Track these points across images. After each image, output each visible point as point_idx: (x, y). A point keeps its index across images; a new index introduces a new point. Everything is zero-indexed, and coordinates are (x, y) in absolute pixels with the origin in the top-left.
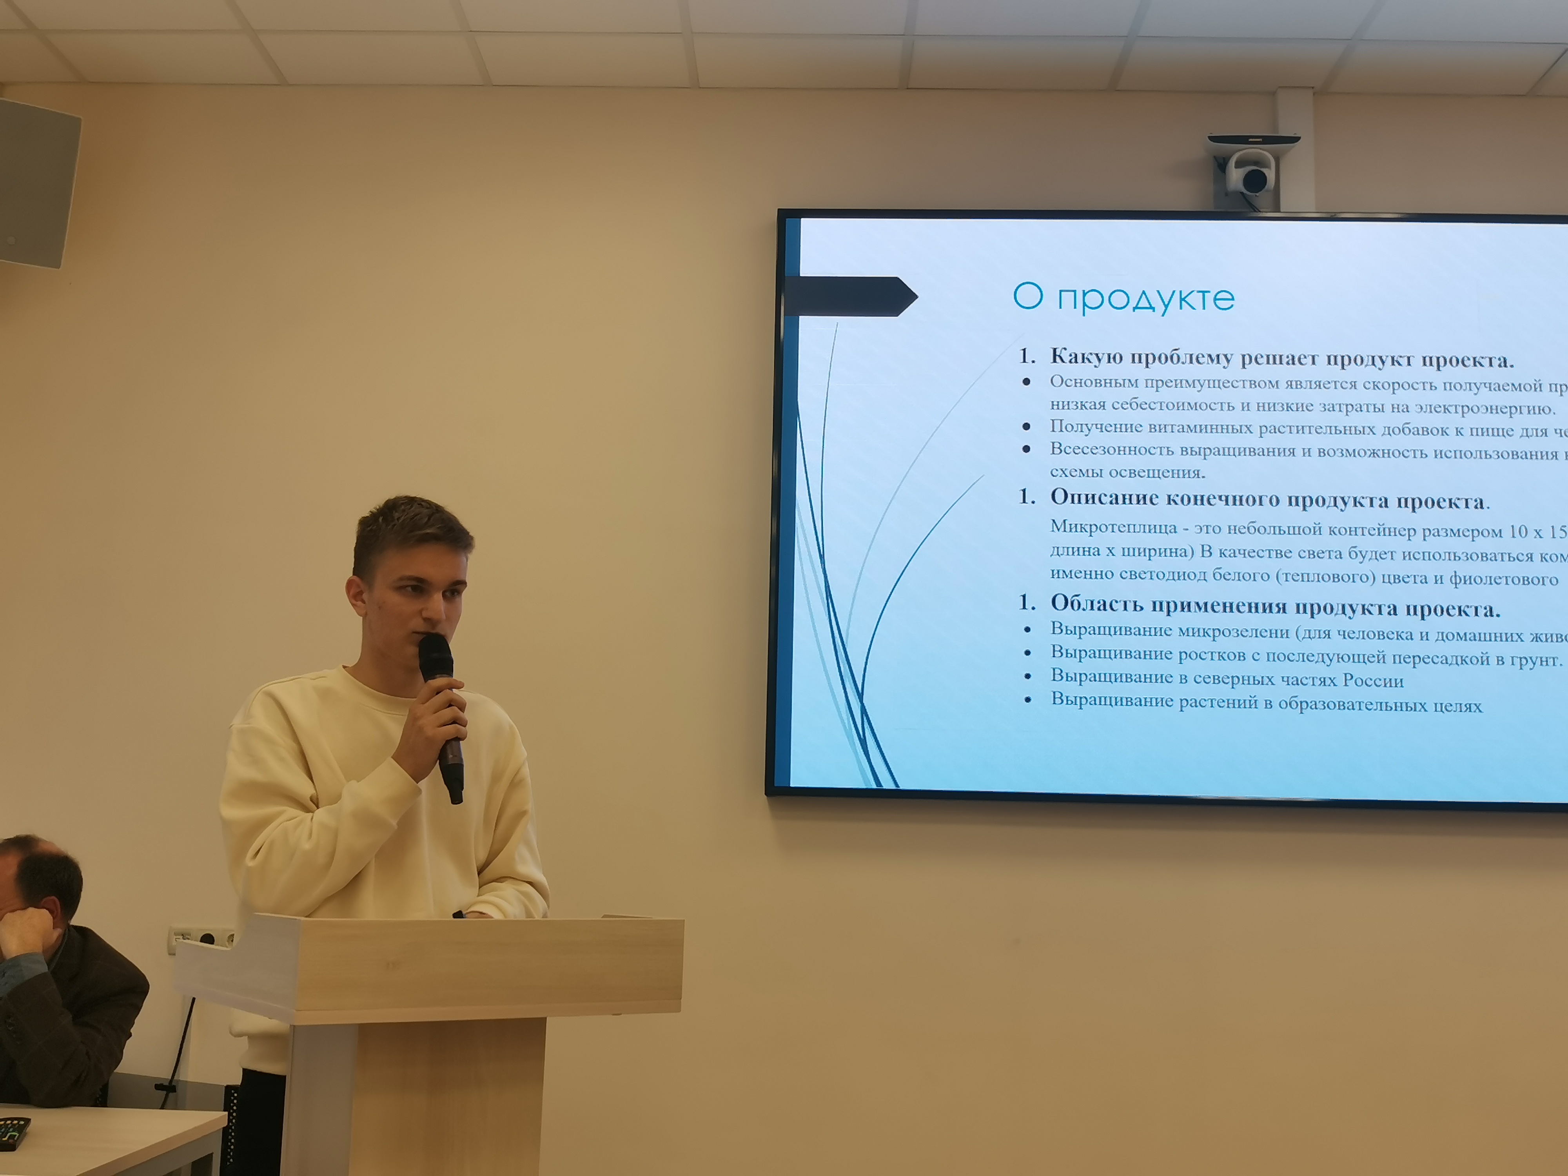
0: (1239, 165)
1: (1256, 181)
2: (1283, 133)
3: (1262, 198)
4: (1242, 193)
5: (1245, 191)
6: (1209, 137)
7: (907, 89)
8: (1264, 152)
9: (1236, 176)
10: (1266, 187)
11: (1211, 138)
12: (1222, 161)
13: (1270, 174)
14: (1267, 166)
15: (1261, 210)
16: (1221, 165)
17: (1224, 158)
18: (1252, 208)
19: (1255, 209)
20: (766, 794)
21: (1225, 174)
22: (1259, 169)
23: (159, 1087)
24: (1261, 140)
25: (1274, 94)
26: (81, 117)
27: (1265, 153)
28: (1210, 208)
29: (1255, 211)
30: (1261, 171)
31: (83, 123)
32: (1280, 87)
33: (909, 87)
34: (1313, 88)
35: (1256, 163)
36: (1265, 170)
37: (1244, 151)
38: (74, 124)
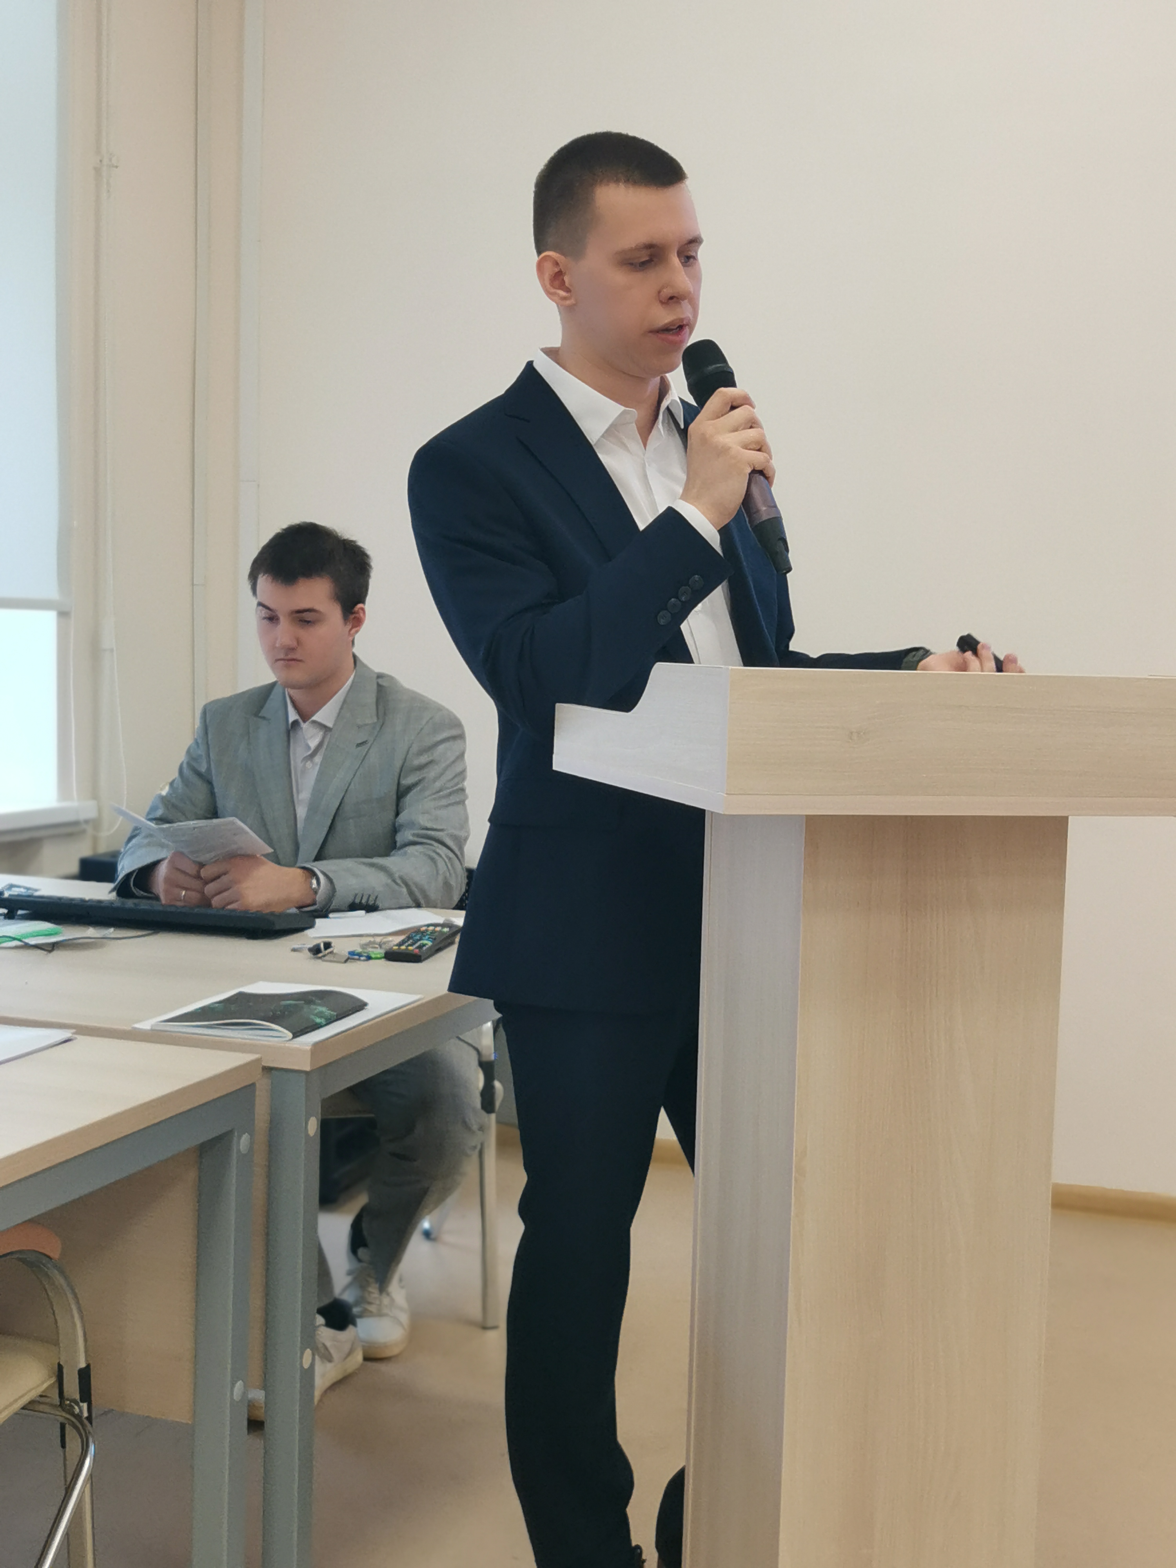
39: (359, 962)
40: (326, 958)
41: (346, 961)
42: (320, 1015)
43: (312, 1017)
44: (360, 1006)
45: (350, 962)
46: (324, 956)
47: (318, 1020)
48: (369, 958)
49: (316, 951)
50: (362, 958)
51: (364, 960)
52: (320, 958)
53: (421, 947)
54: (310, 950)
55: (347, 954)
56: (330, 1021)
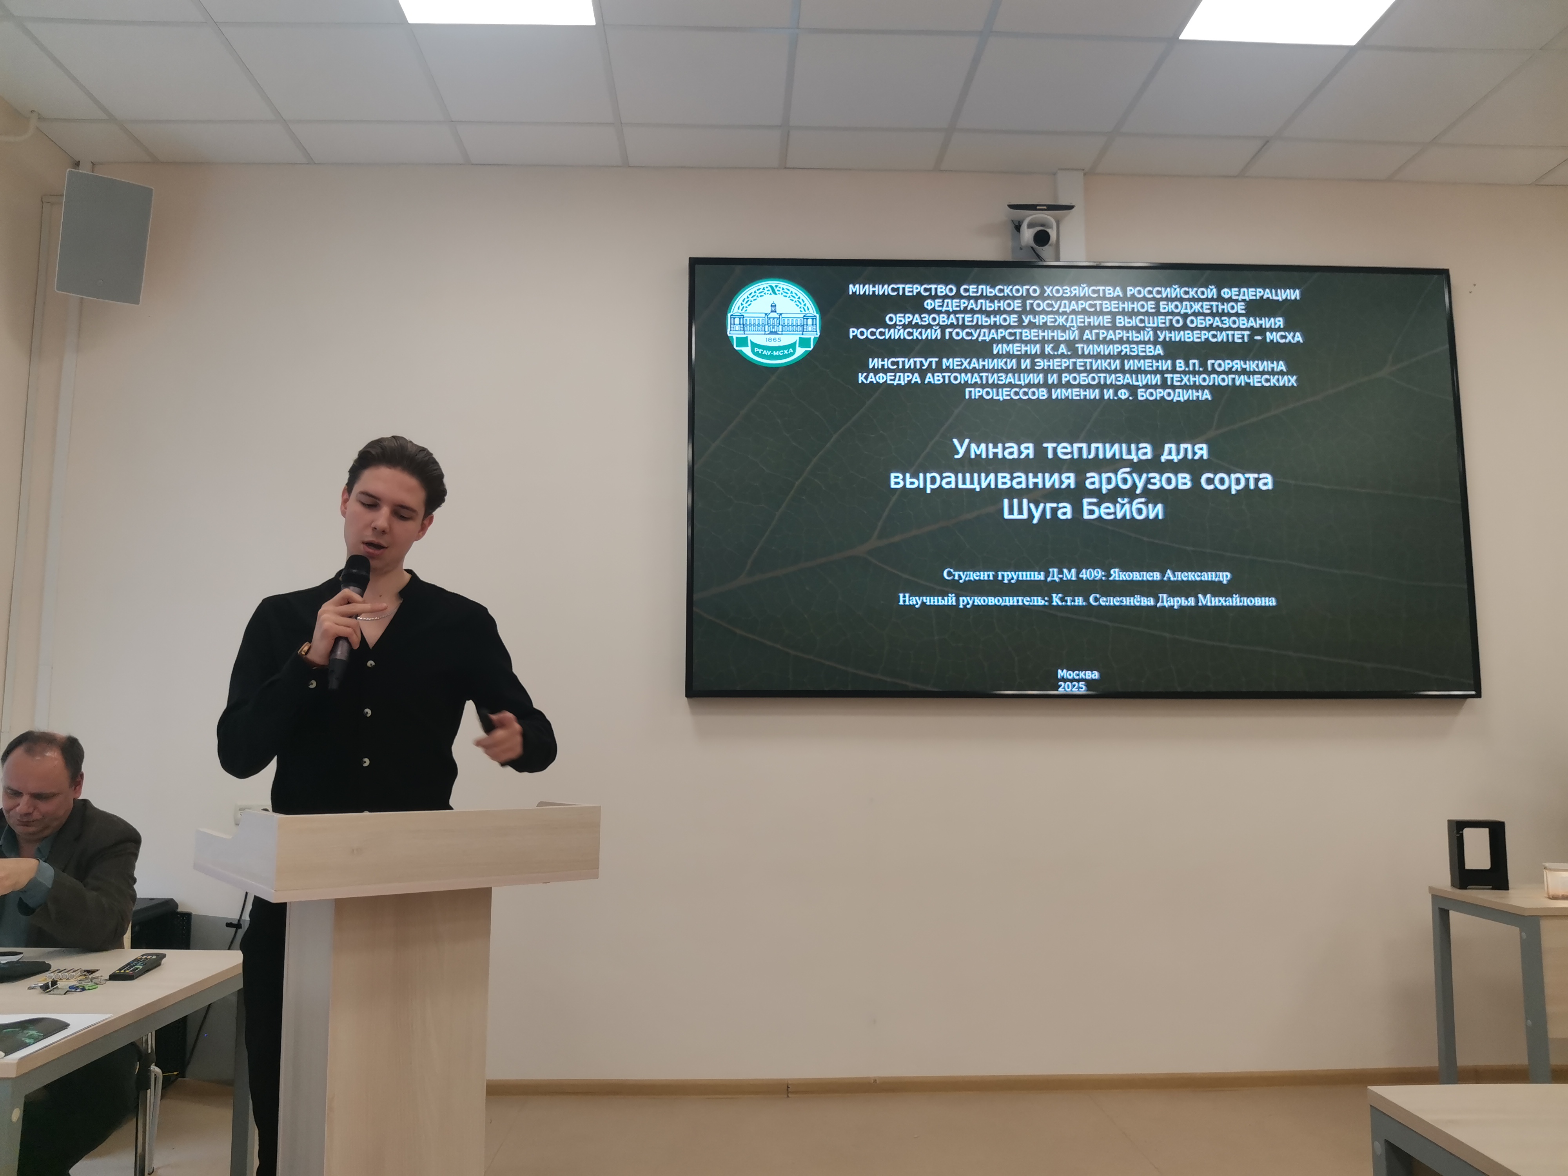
0: (1030, 226)
1: (1042, 238)
2: (1062, 202)
3: (1046, 252)
4: (1032, 247)
5: (1035, 246)
6: (1008, 205)
7: (785, 168)
9: (1028, 235)
10: (1050, 242)
11: (1010, 206)
13: (1053, 234)
14: (1051, 227)
15: (1046, 260)
16: (1018, 227)
17: (1019, 222)
18: (1040, 259)
20: (687, 696)
21: (1020, 233)
22: (1046, 229)
23: (229, 925)
24: (1045, 207)
25: (1055, 174)
26: (152, 187)
27: (1049, 217)
28: (1009, 258)
29: (1041, 261)
30: (1046, 231)
31: (154, 191)
32: (1059, 169)
33: (788, 166)
34: (1083, 170)
35: (1042, 225)
36: (1049, 231)
37: (1033, 216)
38: (147, 193)
39: (74, 993)
40: (52, 992)
41: (65, 994)
42: (30, 1037)
43: (23, 1039)
44: (64, 1026)
45: (69, 994)
46: (50, 991)
47: (28, 1041)
48: (84, 989)
49: (45, 988)
50: (78, 990)
51: (81, 991)
52: (48, 992)
54: (41, 987)
55: (68, 988)
56: (37, 1040)
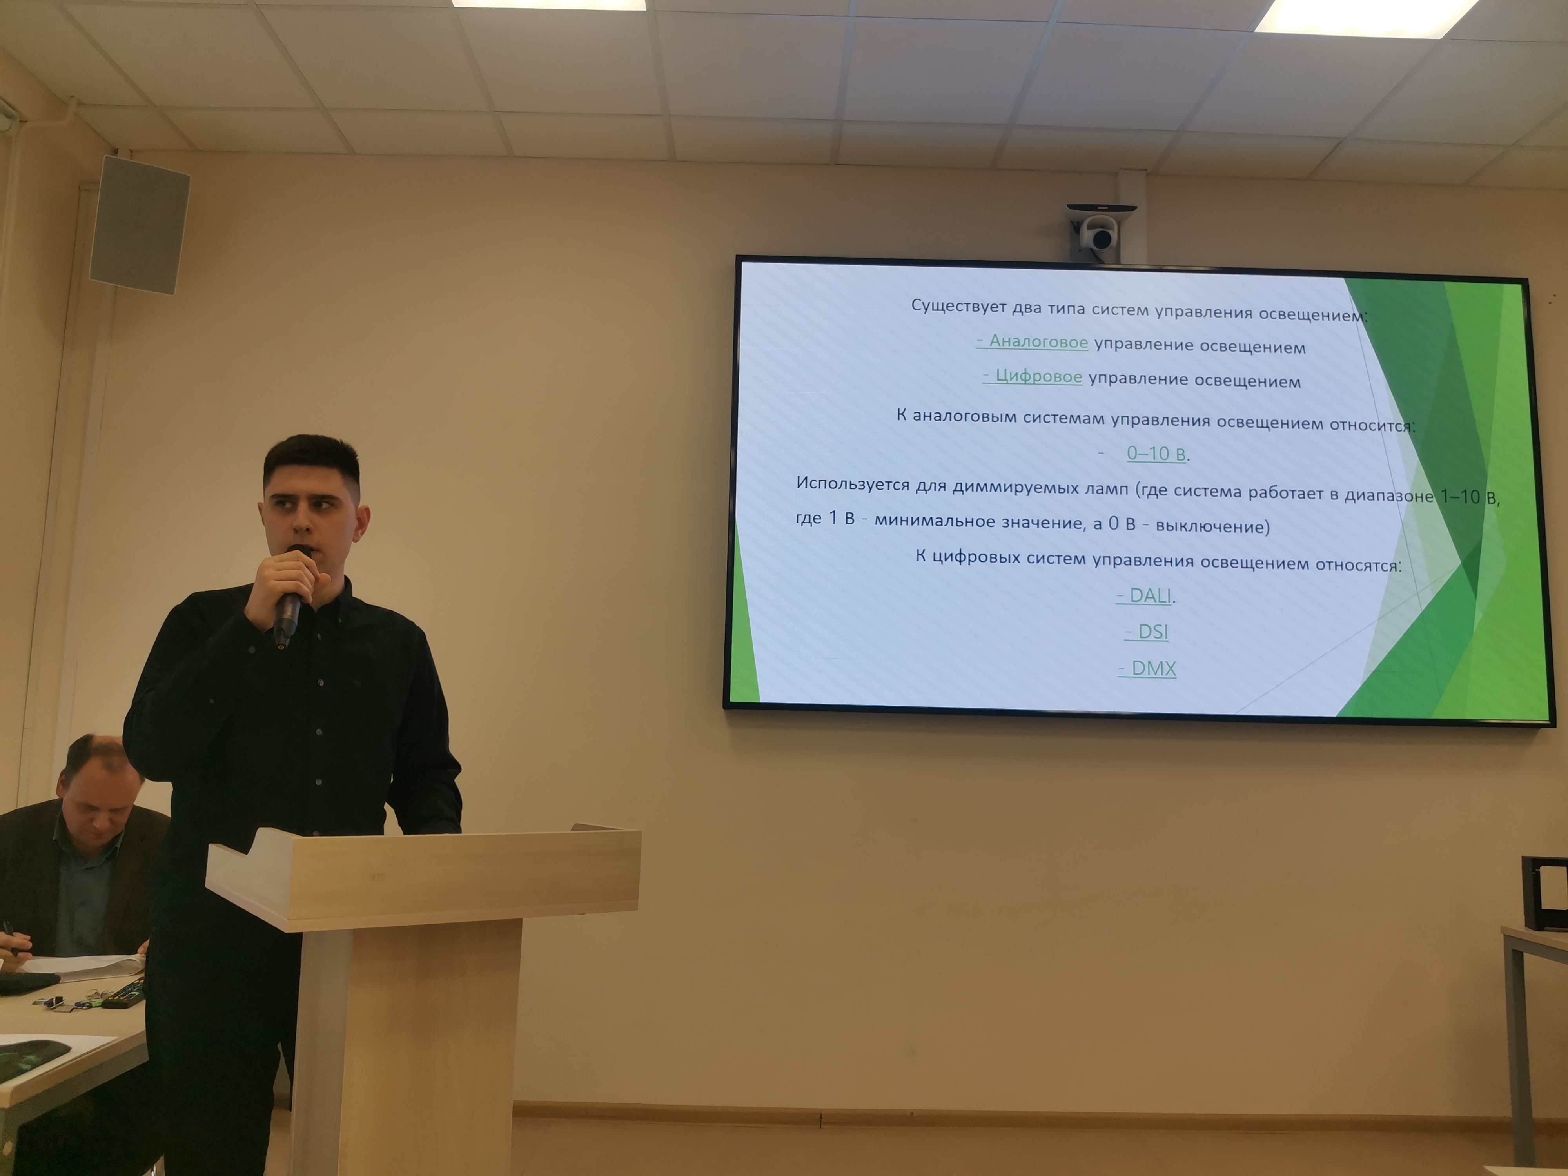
0: (1091, 227)
1: (1103, 239)
2: (1123, 202)
3: (1106, 254)
4: (1091, 249)
5: (1095, 248)
6: (1067, 205)
7: (837, 164)
8: (1109, 218)
9: (1087, 236)
10: (1111, 244)
11: (1070, 206)
12: (1076, 225)
13: (1114, 235)
14: (1112, 229)
15: (1106, 262)
16: (1076, 227)
17: (1078, 223)
18: (1099, 260)
19: (1101, 262)
20: (723, 708)
21: (1079, 234)
22: (1106, 230)
24: (1107, 208)
25: (1116, 174)
26: (190, 176)
28: (1067, 260)
29: (1102, 264)
30: (1107, 233)
31: (191, 180)
32: (1121, 169)
34: (1146, 170)
35: (1102, 227)
36: (1110, 232)
37: (1094, 217)
38: (185, 180)
39: (82, 1010)
40: (57, 1009)
41: (71, 1011)
42: (28, 1063)
43: (21, 1064)
44: (66, 1049)
45: (75, 1011)
47: (24, 1067)
48: (90, 1007)
49: (49, 1004)
51: (86, 1009)
52: (52, 1009)
53: (130, 997)
54: (45, 1003)
55: (74, 1005)
56: (35, 1066)
